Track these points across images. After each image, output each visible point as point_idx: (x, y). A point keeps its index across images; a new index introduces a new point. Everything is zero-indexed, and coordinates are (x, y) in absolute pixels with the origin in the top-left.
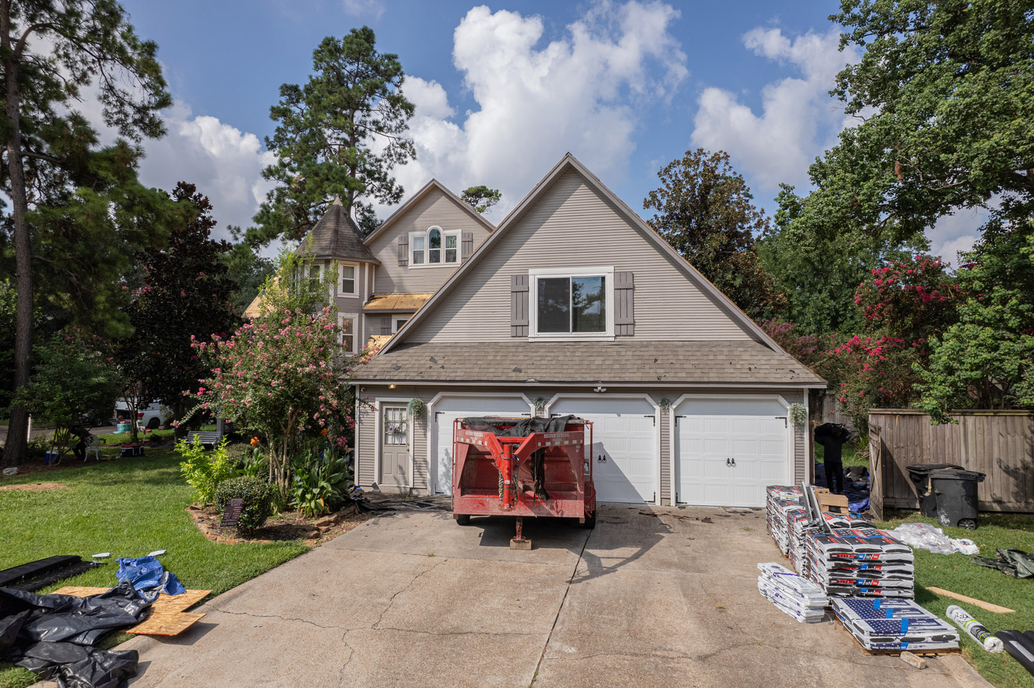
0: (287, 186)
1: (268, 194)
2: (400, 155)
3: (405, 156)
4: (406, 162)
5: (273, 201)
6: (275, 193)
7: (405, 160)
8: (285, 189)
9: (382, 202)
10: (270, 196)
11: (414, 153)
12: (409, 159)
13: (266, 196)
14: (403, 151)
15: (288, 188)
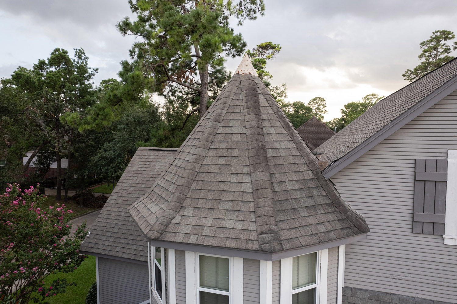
0: (146, 41)
1: (130, 51)
2: (250, 11)
3: (255, 12)
4: (256, 18)
5: (135, 57)
6: (137, 50)
7: (254, 15)
8: (144, 44)
9: (228, 55)
10: (132, 52)
11: (263, 9)
12: (258, 14)
13: (129, 53)
14: (253, 7)
15: (148, 44)
